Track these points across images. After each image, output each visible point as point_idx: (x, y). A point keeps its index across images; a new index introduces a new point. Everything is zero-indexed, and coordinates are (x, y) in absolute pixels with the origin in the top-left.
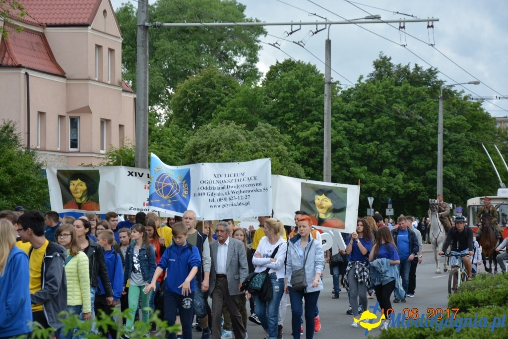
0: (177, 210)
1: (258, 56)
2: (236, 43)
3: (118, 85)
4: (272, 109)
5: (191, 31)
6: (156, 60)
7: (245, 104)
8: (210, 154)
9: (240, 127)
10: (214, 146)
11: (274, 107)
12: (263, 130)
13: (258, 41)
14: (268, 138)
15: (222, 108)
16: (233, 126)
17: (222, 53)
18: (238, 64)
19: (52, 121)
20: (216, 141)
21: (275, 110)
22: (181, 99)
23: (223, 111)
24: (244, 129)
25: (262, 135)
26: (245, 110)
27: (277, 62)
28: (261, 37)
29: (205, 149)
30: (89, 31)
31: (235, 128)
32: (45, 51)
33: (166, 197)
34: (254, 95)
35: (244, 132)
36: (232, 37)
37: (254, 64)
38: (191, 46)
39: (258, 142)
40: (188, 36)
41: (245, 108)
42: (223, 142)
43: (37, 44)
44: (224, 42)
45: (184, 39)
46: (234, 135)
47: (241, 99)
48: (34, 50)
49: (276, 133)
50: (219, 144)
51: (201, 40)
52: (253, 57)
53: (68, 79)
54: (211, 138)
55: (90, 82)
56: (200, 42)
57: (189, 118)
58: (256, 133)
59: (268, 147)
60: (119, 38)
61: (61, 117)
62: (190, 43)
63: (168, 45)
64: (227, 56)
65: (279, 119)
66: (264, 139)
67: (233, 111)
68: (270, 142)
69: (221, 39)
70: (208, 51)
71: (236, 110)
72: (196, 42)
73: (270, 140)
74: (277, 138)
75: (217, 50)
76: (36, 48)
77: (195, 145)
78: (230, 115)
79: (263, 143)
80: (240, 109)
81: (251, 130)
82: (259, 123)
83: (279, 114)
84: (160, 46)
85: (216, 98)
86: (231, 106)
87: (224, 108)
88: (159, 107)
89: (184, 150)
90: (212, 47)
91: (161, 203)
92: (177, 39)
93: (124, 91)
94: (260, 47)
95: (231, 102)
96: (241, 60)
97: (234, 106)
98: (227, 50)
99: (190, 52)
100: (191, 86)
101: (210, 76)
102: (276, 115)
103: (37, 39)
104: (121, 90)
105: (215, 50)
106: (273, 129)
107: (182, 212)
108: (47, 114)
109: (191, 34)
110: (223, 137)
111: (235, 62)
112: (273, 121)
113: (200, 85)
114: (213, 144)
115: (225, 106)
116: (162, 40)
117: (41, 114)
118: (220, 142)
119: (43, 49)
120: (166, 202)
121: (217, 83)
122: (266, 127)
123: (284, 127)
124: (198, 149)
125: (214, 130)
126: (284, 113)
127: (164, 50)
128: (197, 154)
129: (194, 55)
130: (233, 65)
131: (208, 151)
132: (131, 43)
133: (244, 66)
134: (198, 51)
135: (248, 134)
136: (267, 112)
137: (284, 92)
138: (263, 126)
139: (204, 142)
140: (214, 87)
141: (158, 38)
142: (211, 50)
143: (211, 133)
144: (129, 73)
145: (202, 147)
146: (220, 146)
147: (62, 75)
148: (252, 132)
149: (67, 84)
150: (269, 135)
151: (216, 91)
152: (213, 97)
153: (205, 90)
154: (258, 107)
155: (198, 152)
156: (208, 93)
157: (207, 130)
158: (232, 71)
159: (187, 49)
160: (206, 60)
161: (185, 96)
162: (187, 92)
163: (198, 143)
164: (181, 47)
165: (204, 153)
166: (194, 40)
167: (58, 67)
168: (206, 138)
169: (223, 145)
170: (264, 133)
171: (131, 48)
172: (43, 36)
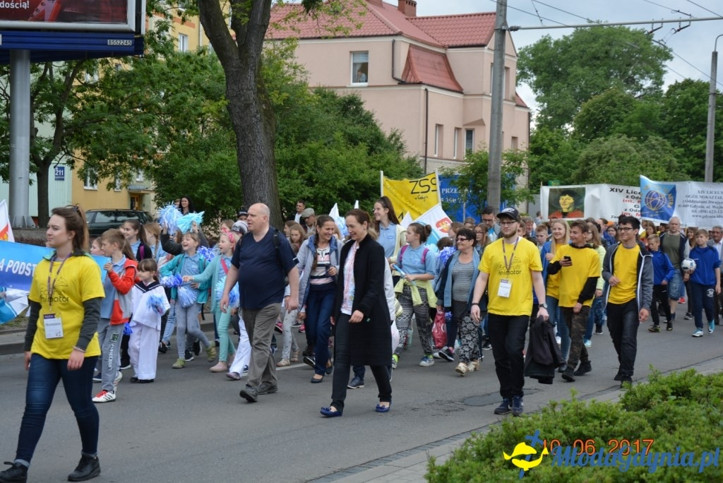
0: (663, 219)
1: (663, 80)
2: (644, 68)
3: (511, 99)
4: (667, 124)
5: (601, 58)
6: (569, 84)
7: (641, 119)
8: (601, 165)
9: (631, 139)
10: (605, 157)
11: (670, 122)
12: (654, 142)
13: (663, 66)
14: (657, 150)
15: (619, 124)
16: (624, 139)
17: (630, 77)
18: (644, 87)
19: (448, 133)
20: (607, 153)
21: (670, 125)
22: (584, 117)
23: (620, 126)
24: (635, 141)
25: (653, 147)
26: (640, 126)
27: (676, 82)
28: (667, 63)
29: (597, 160)
30: (485, 51)
31: (626, 141)
32: (446, 70)
33: (654, 209)
34: (650, 111)
35: (635, 144)
36: (640, 63)
37: (660, 87)
38: (600, 72)
39: (647, 153)
40: (598, 62)
41: (641, 123)
42: (614, 153)
43: (439, 63)
44: (632, 67)
45: (595, 66)
46: (624, 147)
47: (637, 115)
48: (436, 69)
49: (666, 145)
50: (610, 155)
51: (610, 66)
52: (659, 79)
53: (465, 95)
54: (603, 150)
55: (484, 97)
56: (610, 67)
57: (591, 134)
58: (646, 146)
59: (657, 158)
60: (514, 57)
61: (458, 129)
62: (600, 68)
63: (580, 71)
64: (634, 80)
65: (673, 134)
66: (654, 151)
67: (629, 127)
68: (659, 153)
69: (629, 65)
70: (616, 76)
71: (632, 125)
72: (605, 68)
73: (660, 151)
74: (667, 150)
75: (626, 74)
76: (437, 66)
77: (587, 157)
78: (627, 130)
79: (652, 155)
80: (636, 124)
81: (642, 142)
82: (650, 137)
83: (673, 128)
84: (573, 72)
85: (616, 115)
86: (628, 121)
87: (622, 124)
88: (570, 126)
89: (577, 162)
90: (621, 72)
91: (650, 214)
92: (588, 65)
93: (517, 106)
94: (665, 72)
95: (628, 119)
96: (647, 83)
97: (631, 122)
98: (634, 74)
99: (600, 77)
100: (593, 105)
101: (612, 96)
102: (671, 130)
103: (439, 59)
104: (514, 104)
105: (624, 74)
106: (663, 142)
107: (668, 220)
108: (444, 126)
109: (602, 60)
110: (614, 149)
111: (642, 85)
112: (667, 135)
113: (602, 104)
114: (604, 155)
115: (622, 122)
116: (575, 66)
117: (439, 126)
118: (611, 153)
119: (444, 68)
120: (654, 212)
121: (618, 101)
122: (657, 140)
123: (677, 141)
124: (590, 160)
125: (606, 143)
126: (679, 127)
127: (576, 76)
128: (589, 165)
129: (603, 79)
130: (639, 88)
131: (599, 162)
132: (547, 70)
133: (650, 89)
134: (607, 76)
135: (638, 147)
136: (662, 127)
137: (679, 108)
138: (654, 139)
139: (596, 153)
140: (615, 106)
141: (571, 65)
142: (620, 75)
143: (603, 145)
144: (545, 96)
145: (594, 159)
146: (611, 158)
147: (460, 91)
148: (643, 144)
149: (464, 100)
150: (659, 147)
151: (616, 109)
152: (614, 114)
153: (607, 108)
154: (654, 122)
155: (590, 163)
156: (608, 111)
157: (600, 143)
158: (639, 94)
159: (597, 74)
160: (614, 84)
161: (588, 114)
162: (590, 111)
163: (591, 155)
164: (592, 73)
165: (596, 164)
166: (604, 66)
167: (457, 84)
168: (598, 150)
169: (614, 156)
170: (654, 146)
171: (547, 75)
172: (445, 57)
